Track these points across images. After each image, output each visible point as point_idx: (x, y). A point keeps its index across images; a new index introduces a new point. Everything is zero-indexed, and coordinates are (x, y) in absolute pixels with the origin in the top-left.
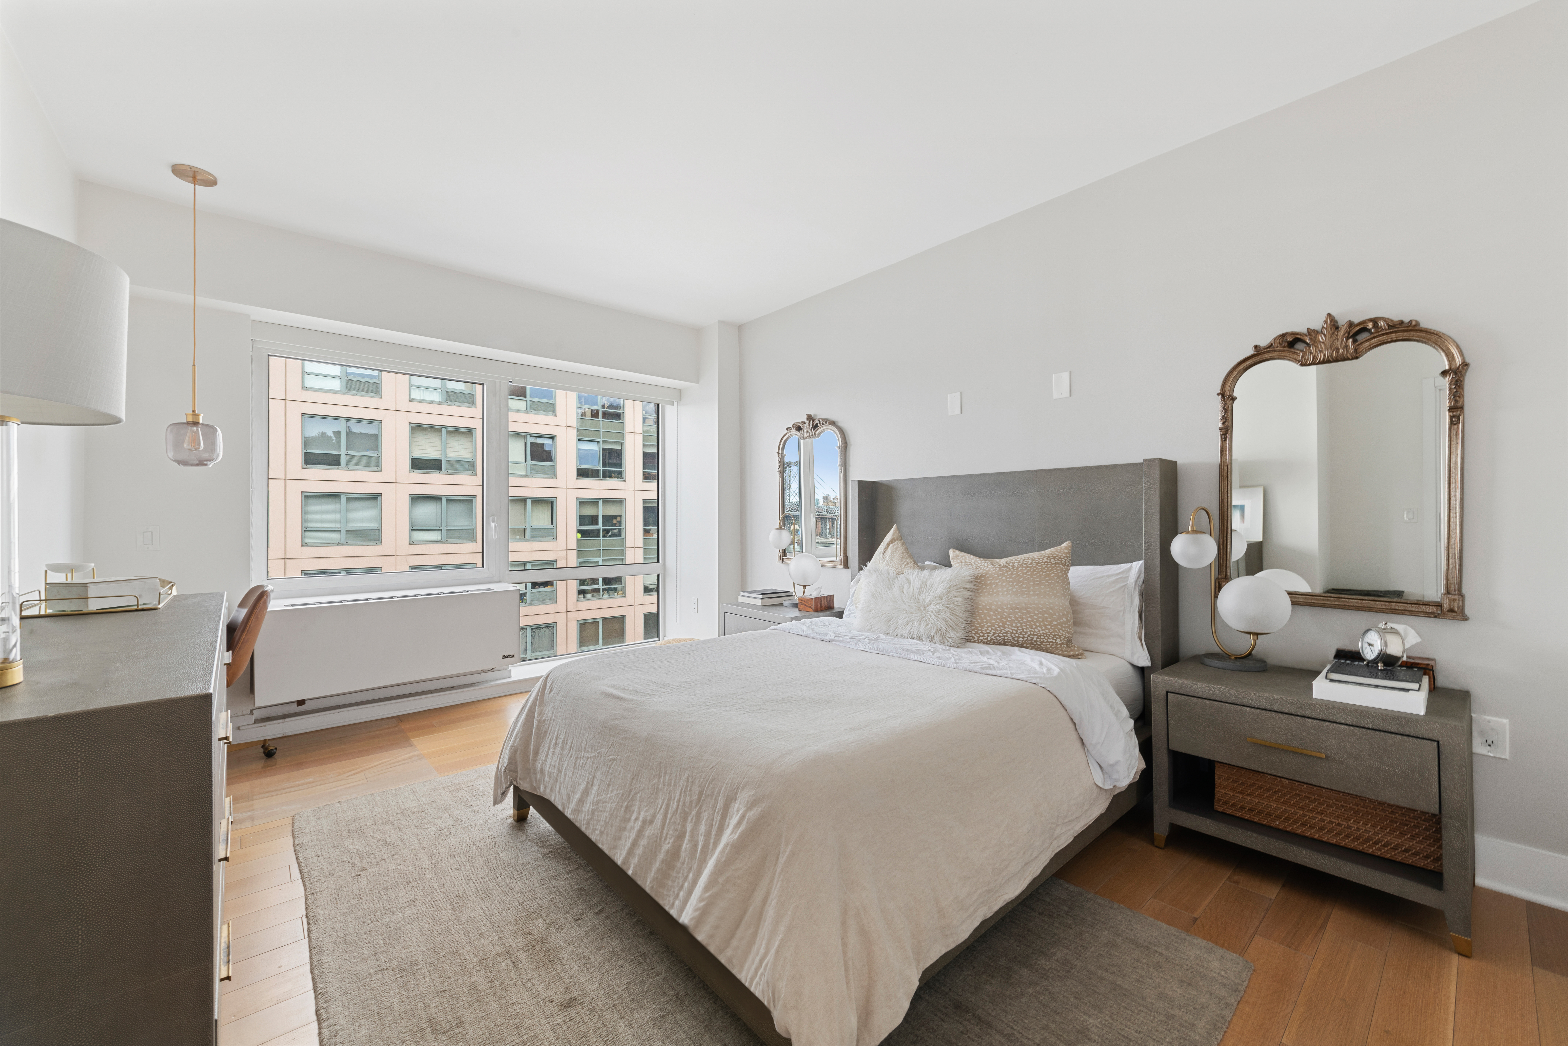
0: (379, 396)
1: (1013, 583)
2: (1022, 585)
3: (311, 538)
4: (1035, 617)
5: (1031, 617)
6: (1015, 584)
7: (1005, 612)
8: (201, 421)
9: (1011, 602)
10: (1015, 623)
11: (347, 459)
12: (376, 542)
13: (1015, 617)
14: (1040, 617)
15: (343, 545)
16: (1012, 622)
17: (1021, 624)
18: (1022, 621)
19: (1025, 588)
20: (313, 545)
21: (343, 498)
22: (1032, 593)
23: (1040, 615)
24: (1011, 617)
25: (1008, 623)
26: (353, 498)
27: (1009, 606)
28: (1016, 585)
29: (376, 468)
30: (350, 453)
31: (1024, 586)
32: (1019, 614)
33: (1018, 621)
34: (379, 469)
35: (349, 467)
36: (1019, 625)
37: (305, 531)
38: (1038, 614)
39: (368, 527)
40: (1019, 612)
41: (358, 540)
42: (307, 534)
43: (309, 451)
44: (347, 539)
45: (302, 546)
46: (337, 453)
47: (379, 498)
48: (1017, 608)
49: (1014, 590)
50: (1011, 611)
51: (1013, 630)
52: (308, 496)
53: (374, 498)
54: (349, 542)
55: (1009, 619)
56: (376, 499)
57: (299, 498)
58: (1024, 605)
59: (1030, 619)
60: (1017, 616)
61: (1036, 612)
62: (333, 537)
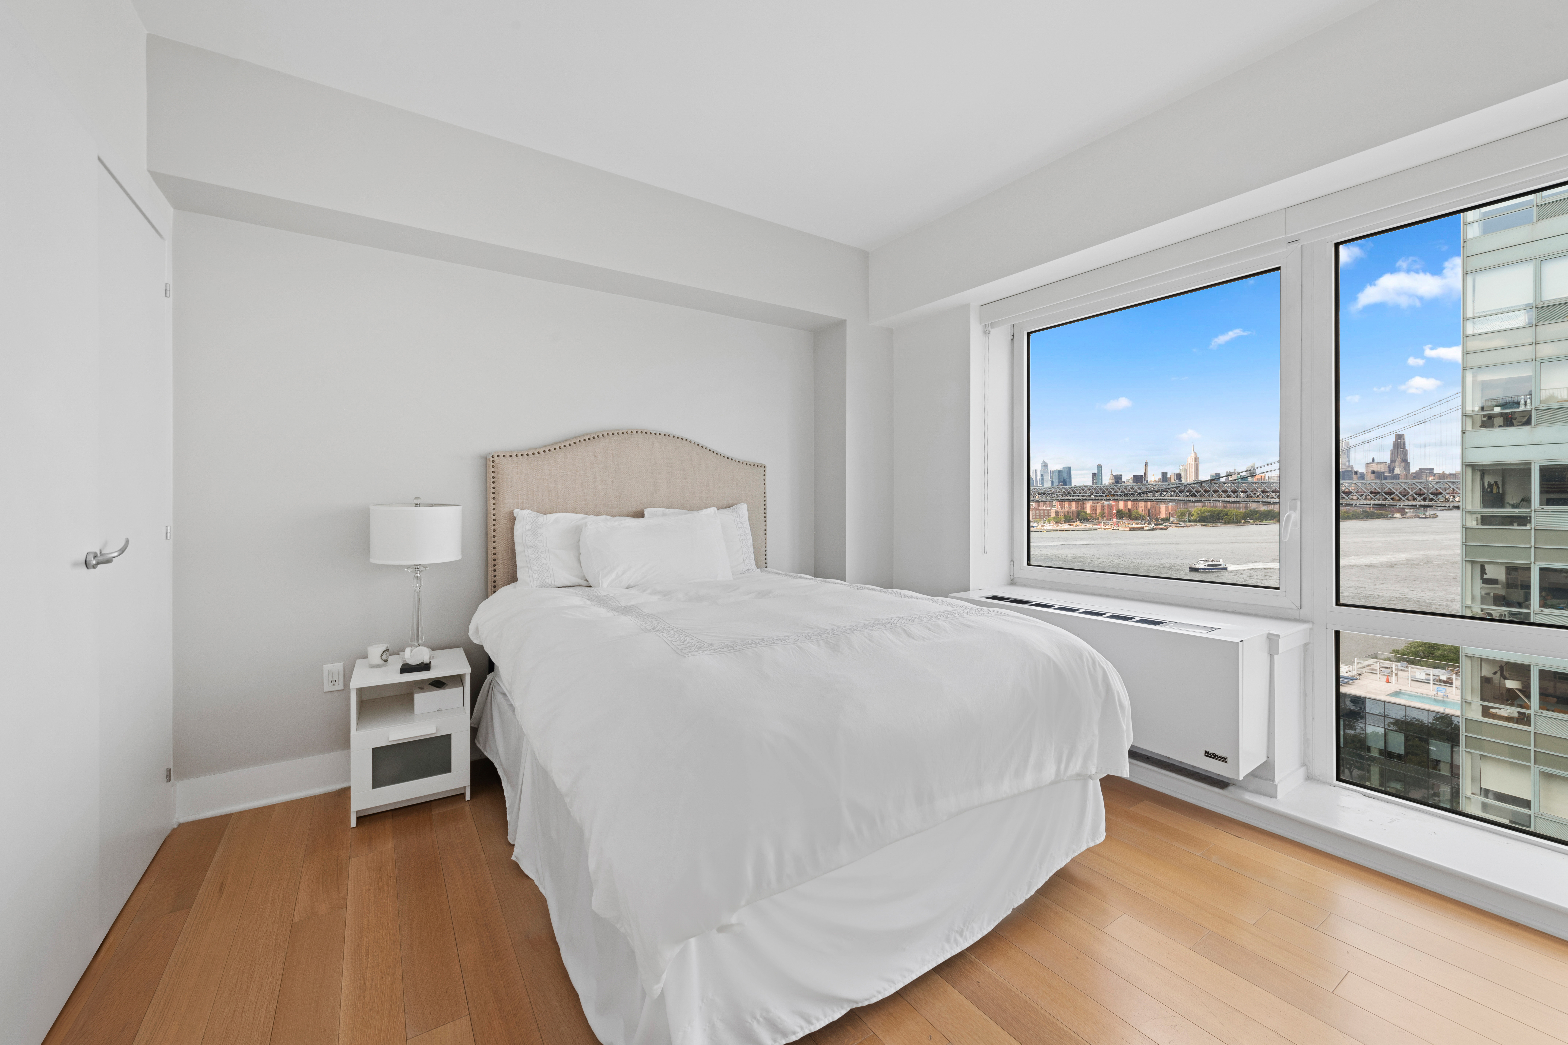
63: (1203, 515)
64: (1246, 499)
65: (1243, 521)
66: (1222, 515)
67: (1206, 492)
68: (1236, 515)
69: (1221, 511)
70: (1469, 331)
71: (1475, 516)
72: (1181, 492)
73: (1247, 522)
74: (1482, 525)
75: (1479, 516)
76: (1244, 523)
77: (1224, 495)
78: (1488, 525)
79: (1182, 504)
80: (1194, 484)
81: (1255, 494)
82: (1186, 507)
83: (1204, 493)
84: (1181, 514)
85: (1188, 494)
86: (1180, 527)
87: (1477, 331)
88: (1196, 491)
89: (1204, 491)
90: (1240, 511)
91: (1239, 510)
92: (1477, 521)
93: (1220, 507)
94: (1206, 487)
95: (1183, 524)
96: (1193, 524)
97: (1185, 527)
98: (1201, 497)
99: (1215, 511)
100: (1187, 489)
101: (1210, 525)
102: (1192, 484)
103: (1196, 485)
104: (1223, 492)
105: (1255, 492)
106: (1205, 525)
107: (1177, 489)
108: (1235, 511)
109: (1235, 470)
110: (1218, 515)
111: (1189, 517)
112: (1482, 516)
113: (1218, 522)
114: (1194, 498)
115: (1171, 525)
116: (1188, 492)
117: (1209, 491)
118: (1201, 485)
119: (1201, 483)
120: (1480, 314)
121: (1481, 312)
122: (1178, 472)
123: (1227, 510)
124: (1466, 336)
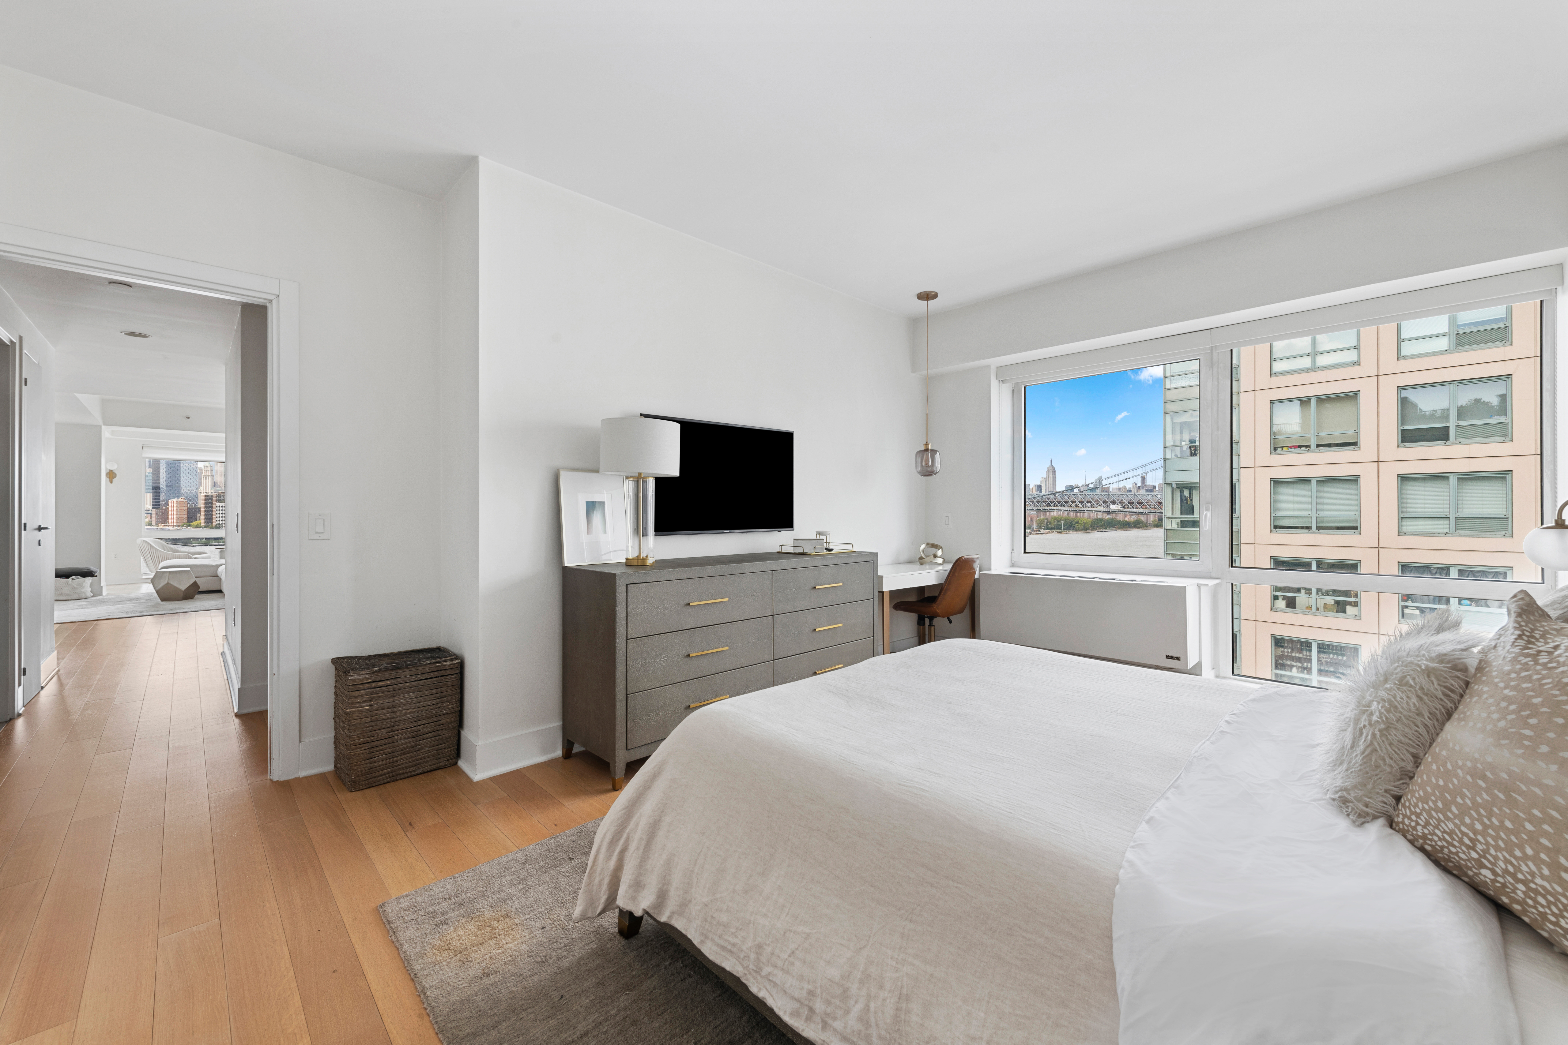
0: (1508, 343)
1: (1510, 704)
2: (1529, 717)
3: (1408, 526)
4: (1529, 827)
5: (1515, 819)
6: (1512, 707)
7: (1457, 776)
8: (930, 448)
9: (1477, 756)
10: (1471, 817)
11: (1457, 431)
12: (1503, 533)
13: (1474, 801)
14: (1546, 834)
15: (1452, 535)
16: (1464, 811)
17: (1486, 827)
18: (1490, 820)
19: (1532, 727)
20: (1412, 534)
21: (1453, 480)
22: (1544, 749)
23: (1546, 827)
24: (1463, 797)
25: (1454, 809)
26: (1465, 478)
27: (1469, 764)
28: (1513, 712)
29: (1503, 438)
30: (1462, 423)
31: (1533, 721)
32: (1485, 796)
33: (1479, 814)
34: (1508, 439)
35: (1461, 440)
36: (1478, 826)
37: (1401, 519)
38: (1541, 821)
39: (1490, 514)
40: (1488, 791)
41: (1473, 530)
42: (1404, 521)
43: (1406, 428)
44: (1457, 529)
45: (1399, 534)
46: (1444, 425)
47: (1508, 477)
48: (1484, 778)
49: (1502, 724)
50: (1469, 778)
51: (1464, 834)
52: (1404, 479)
53: (1502, 477)
54: (1461, 532)
55: (1459, 800)
56: (1504, 478)
57: (1394, 482)
58: (1505, 776)
59: (1508, 824)
60: (1479, 800)
61: (1536, 812)
62: (1442, 526)
63: (1059, 523)
64: (1090, 508)
65: (1091, 528)
66: (1074, 523)
67: (1059, 502)
68: (1085, 523)
69: (1073, 520)
70: (1168, 387)
71: (1177, 520)
72: (1039, 502)
73: (1094, 529)
74: (1181, 527)
75: (1179, 521)
76: (1092, 530)
77: (1073, 505)
78: (1185, 527)
79: (1041, 513)
80: (1049, 495)
81: (1098, 504)
82: (1045, 515)
83: (1057, 503)
84: (1040, 522)
85: (1044, 503)
86: (1040, 534)
87: (1174, 386)
88: (1051, 502)
89: (1057, 502)
90: (1089, 520)
91: (1088, 518)
92: (1178, 525)
93: (1073, 516)
94: (1058, 497)
95: (1042, 531)
96: (1050, 531)
97: (1043, 534)
98: (1054, 506)
99: (1069, 519)
100: (1043, 500)
101: (1064, 532)
102: (1047, 495)
103: (1051, 496)
104: (1072, 502)
105: (1098, 502)
106: (1060, 532)
107: (1035, 500)
108: (1085, 520)
109: (1085, 482)
110: (1071, 522)
111: (1047, 524)
112: (1181, 521)
113: (1070, 530)
114: (1049, 508)
115: (1032, 532)
116: (1044, 502)
117: (1061, 501)
118: (1055, 496)
119: (1054, 494)
120: (1175, 374)
121: (1174, 373)
122: (1038, 483)
123: (1079, 517)
124: (1166, 390)
